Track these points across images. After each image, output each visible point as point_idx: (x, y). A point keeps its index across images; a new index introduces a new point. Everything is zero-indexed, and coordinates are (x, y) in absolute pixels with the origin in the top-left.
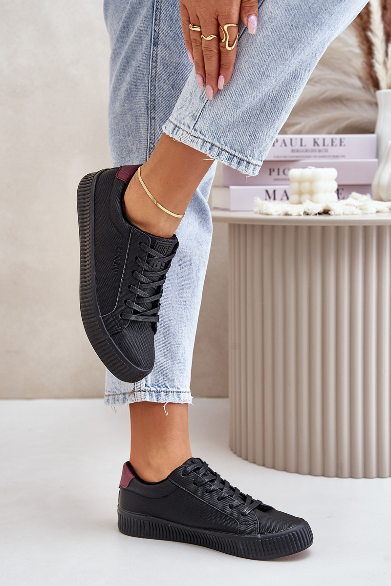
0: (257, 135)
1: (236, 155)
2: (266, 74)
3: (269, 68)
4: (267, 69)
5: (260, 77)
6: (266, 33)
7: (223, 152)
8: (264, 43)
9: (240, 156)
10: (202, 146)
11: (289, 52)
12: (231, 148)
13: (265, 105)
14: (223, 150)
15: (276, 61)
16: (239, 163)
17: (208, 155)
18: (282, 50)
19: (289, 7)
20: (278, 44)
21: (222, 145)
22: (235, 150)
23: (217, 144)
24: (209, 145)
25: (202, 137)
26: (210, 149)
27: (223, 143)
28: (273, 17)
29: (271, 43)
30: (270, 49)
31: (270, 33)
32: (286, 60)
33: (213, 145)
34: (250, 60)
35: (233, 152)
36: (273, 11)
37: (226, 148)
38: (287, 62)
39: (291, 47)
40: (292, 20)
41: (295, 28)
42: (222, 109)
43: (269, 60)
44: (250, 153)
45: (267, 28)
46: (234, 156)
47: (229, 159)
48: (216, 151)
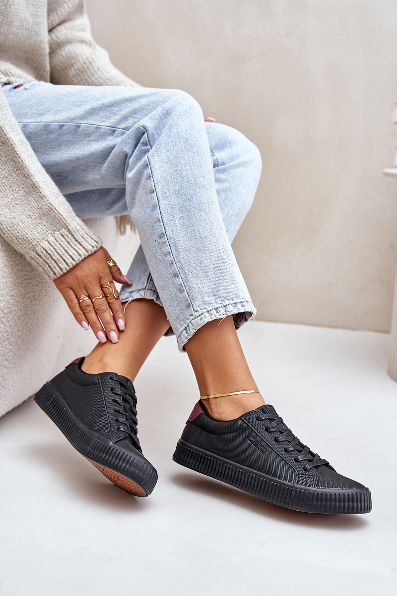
3: (201, 232)
9: (239, 300)
10: (210, 315)
11: (202, 214)
13: (223, 258)
14: (225, 306)
15: (200, 225)
16: (243, 306)
17: (219, 317)
18: (197, 216)
19: (177, 192)
22: (233, 300)
23: (218, 306)
24: (214, 311)
25: (205, 310)
26: (217, 313)
27: (221, 302)
30: (190, 222)
31: (181, 215)
32: (206, 220)
33: (216, 309)
34: (185, 239)
35: (233, 302)
36: (170, 203)
37: (227, 302)
38: (208, 221)
39: (200, 210)
40: (185, 196)
41: (191, 199)
42: (198, 282)
43: (196, 228)
45: (176, 214)
46: (236, 303)
47: (235, 307)
48: (222, 311)
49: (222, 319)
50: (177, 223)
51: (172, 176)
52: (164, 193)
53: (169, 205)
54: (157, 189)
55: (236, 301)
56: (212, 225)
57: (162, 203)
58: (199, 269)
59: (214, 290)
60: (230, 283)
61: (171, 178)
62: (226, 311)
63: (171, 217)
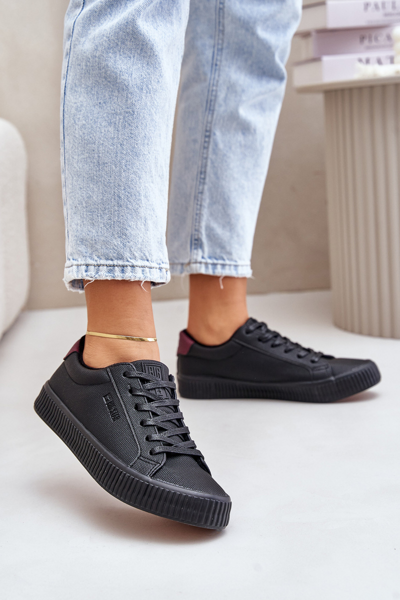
0: (127, 232)
1: (116, 264)
2: (101, 163)
3: (100, 155)
4: (99, 157)
5: (98, 169)
6: (80, 123)
7: (101, 267)
8: (84, 134)
9: (120, 263)
10: (78, 271)
12: (107, 259)
14: (99, 266)
15: (103, 144)
17: (86, 278)
18: (103, 131)
20: (97, 127)
21: (96, 261)
22: (112, 260)
23: (90, 262)
24: (84, 268)
25: (75, 262)
26: (86, 271)
27: (96, 258)
28: (79, 106)
29: (90, 130)
31: (84, 122)
33: (87, 265)
34: (80, 158)
35: (110, 262)
40: (97, 98)
41: (104, 105)
44: (129, 255)
45: (79, 119)
46: (114, 266)
48: (93, 270)
49: (90, 281)
50: (77, 132)
51: (88, 64)
52: (74, 85)
53: (75, 103)
54: (68, 76)
55: (115, 262)
56: (120, 148)
57: (68, 98)
58: (84, 205)
59: (93, 239)
60: (116, 236)
61: (86, 66)
62: (97, 273)
63: (73, 121)
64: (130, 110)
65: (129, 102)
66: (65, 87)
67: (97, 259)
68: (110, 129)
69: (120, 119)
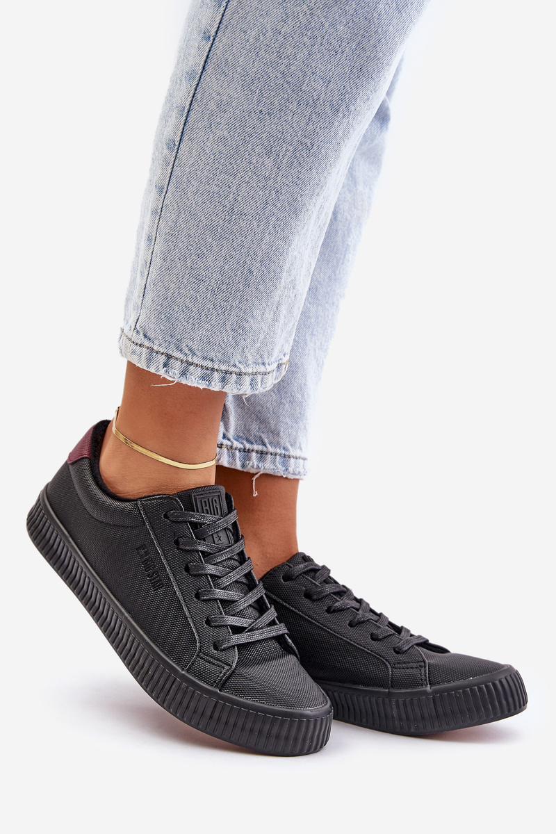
0: (247, 325)
1: (216, 367)
4: (236, 200)
5: (227, 218)
7: (192, 368)
8: (221, 153)
9: (223, 367)
10: (150, 360)
12: (205, 358)
13: (251, 272)
14: (189, 364)
15: (248, 182)
16: (223, 379)
17: (163, 376)
18: (254, 161)
19: (248, 79)
21: (185, 355)
22: (212, 361)
23: (177, 354)
24: (162, 359)
25: (148, 344)
26: (165, 365)
27: (186, 351)
31: (226, 133)
33: (169, 357)
35: (209, 364)
37: (197, 359)
38: (270, 183)
40: (258, 102)
41: (267, 117)
42: (172, 285)
43: (235, 182)
44: (239, 357)
45: (219, 124)
46: (213, 369)
47: (203, 378)
48: (176, 367)
51: (262, 38)
54: (217, 39)
58: (189, 264)
61: (257, 40)
62: (183, 373)
64: (308, 142)
65: (310, 127)
66: (207, 56)
67: (188, 353)
68: (266, 162)
69: (287, 150)
